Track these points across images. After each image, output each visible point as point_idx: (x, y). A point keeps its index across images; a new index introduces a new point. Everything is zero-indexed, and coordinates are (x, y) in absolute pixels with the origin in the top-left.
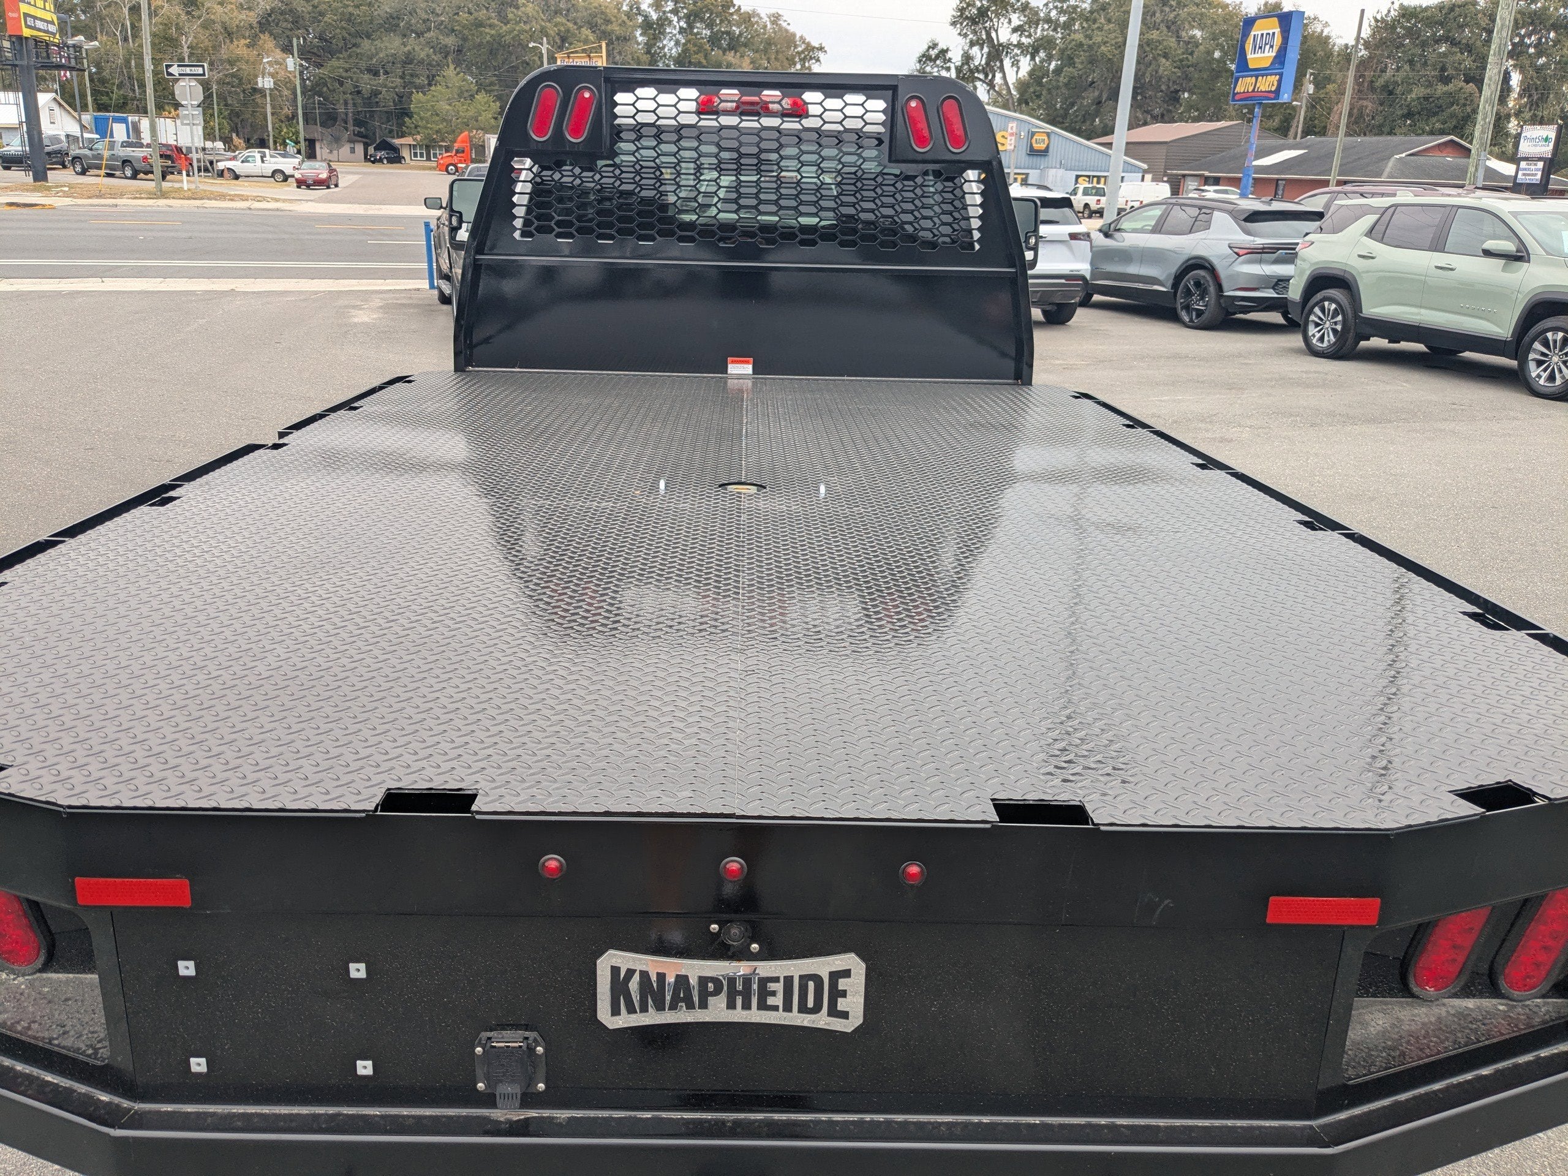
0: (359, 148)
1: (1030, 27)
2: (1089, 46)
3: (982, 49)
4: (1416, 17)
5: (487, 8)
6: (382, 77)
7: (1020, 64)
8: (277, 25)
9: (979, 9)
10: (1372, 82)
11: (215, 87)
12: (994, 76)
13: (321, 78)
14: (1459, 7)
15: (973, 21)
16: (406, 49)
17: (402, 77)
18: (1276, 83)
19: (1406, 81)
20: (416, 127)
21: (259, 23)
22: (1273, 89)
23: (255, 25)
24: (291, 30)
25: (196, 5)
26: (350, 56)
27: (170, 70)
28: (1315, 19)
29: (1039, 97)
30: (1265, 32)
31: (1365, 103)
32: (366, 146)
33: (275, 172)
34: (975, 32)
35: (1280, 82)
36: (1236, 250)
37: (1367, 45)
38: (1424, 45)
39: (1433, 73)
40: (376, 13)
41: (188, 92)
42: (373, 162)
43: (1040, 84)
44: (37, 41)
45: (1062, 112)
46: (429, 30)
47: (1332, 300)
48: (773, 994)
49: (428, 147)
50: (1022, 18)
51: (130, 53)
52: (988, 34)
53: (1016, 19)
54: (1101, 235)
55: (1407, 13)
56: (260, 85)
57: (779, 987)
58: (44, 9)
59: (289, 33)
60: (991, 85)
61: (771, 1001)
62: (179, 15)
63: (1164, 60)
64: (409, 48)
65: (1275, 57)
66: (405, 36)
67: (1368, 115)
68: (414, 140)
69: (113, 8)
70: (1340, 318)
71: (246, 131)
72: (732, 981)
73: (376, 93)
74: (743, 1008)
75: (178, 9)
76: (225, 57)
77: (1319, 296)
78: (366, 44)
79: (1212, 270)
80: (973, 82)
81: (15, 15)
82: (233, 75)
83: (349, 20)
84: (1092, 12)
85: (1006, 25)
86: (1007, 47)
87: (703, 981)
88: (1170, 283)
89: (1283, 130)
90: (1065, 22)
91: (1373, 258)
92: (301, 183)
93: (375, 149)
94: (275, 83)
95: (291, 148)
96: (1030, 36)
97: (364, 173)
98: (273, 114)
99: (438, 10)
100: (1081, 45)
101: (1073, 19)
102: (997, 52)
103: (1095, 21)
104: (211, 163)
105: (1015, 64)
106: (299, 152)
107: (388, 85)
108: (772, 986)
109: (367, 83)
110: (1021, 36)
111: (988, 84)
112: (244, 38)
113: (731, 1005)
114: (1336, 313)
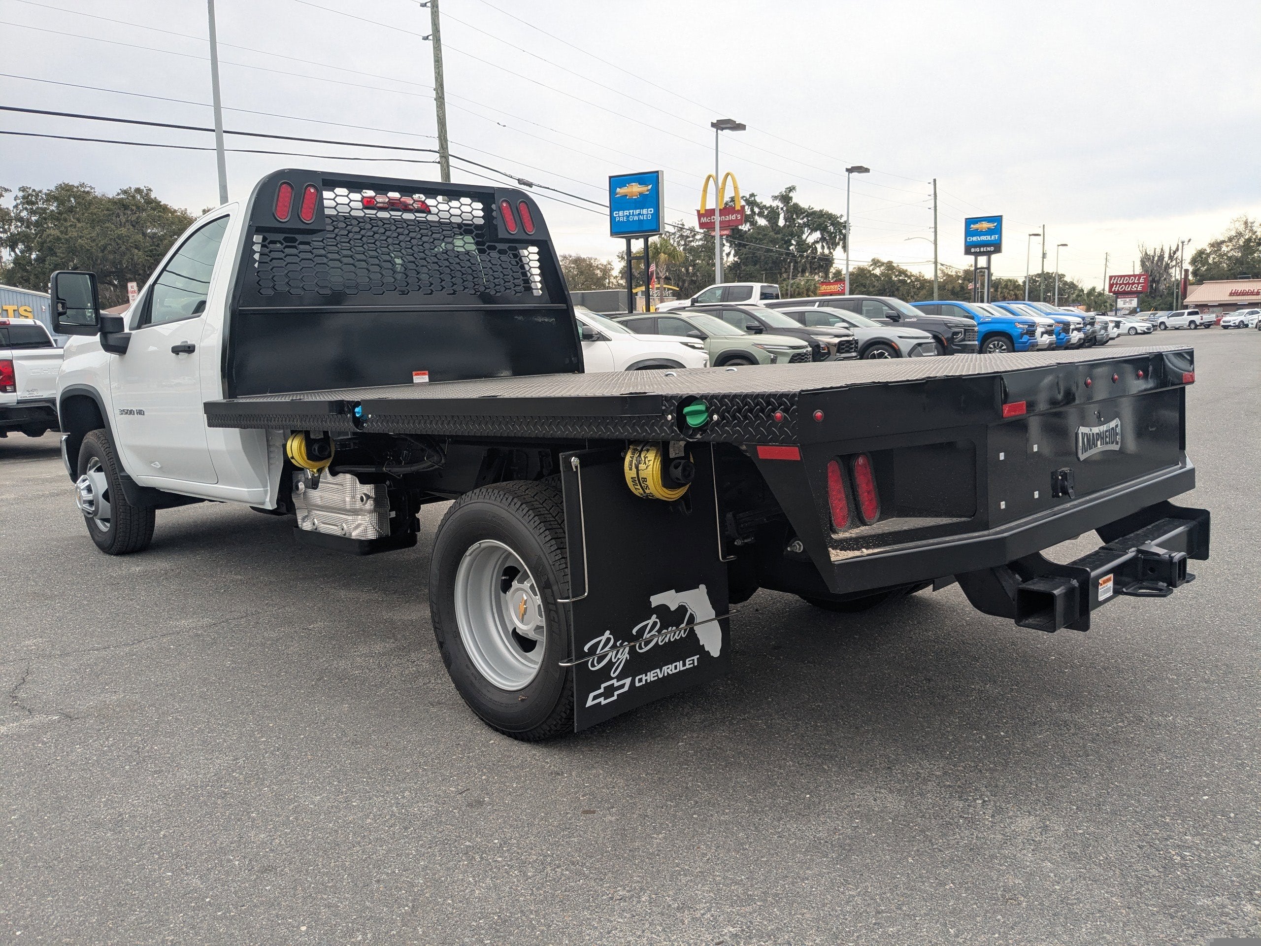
48: (1107, 437)
57: (1108, 434)
61: (1107, 440)
87: (1097, 435)
101: (45, 218)
113: (1101, 444)
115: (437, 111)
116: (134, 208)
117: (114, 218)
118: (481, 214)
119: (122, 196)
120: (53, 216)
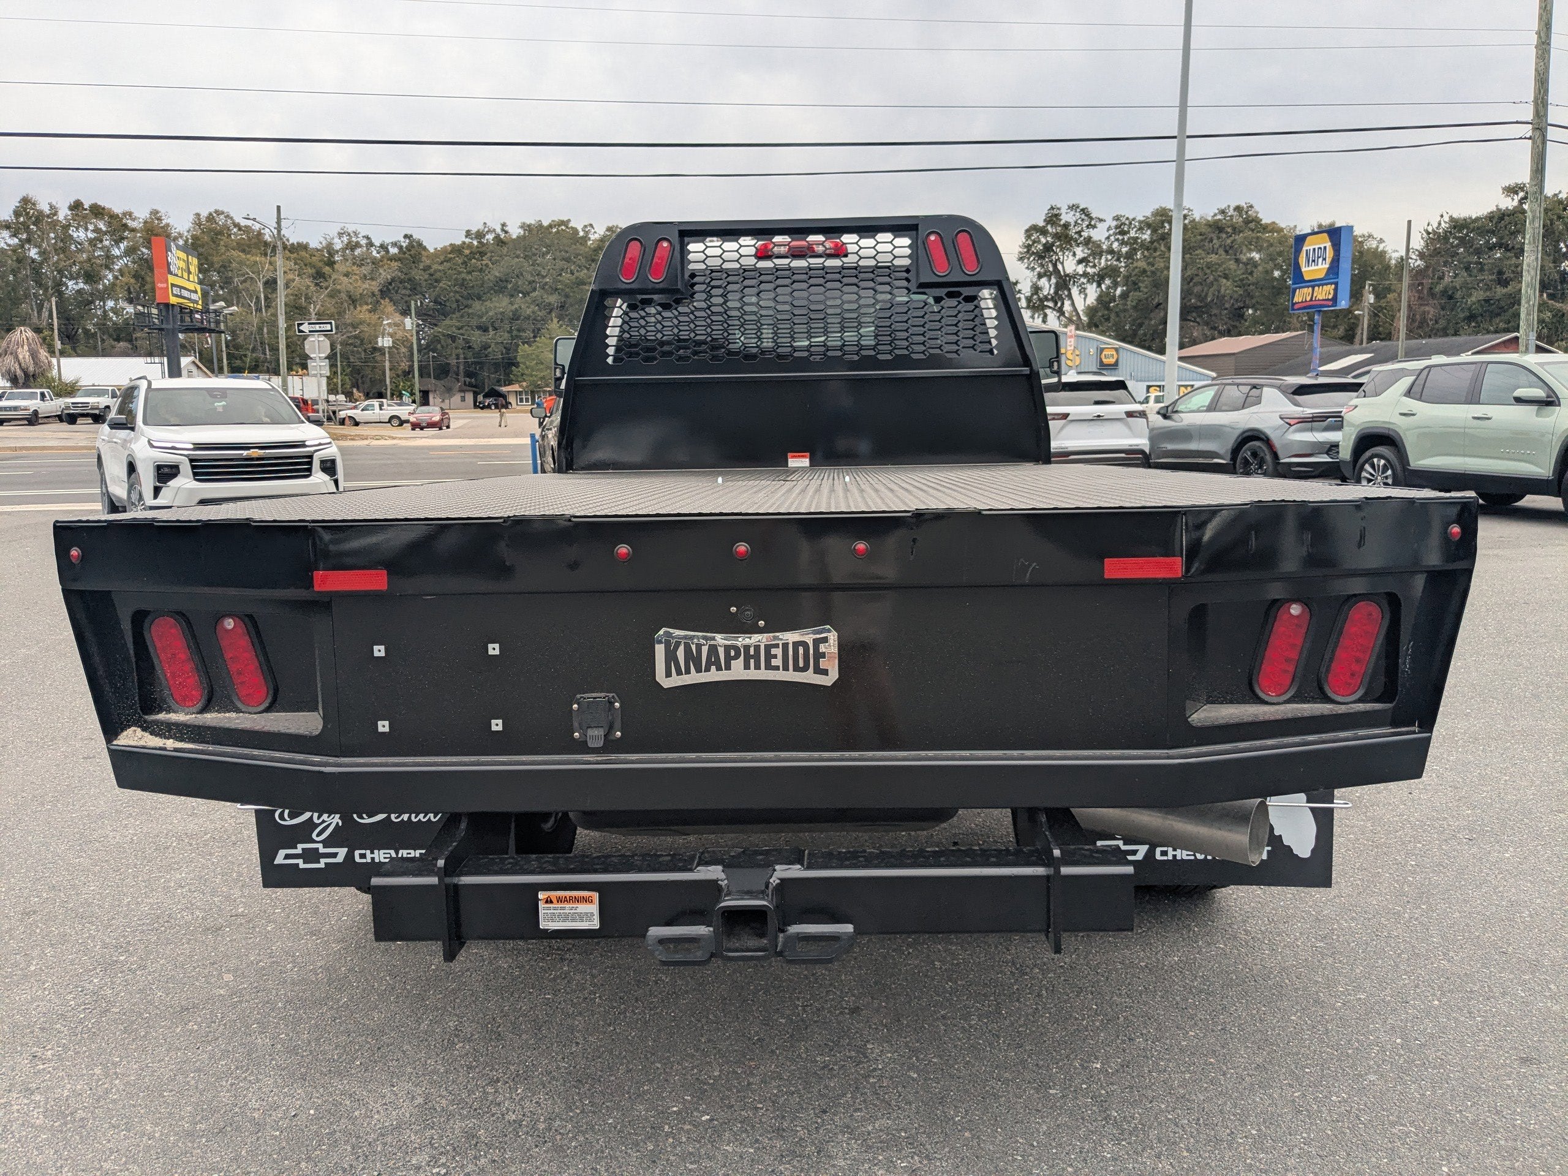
0: (469, 397)
1: (1094, 258)
2: (1153, 272)
3: (1050, 280)
4: (1468, 228)
5: (588, 269)
6: (492, 333)
7: (1087, 291)
8: (397, 292)
9: (1044, 245)
10: (1431, 289)
11: (339, 347)
12: (1063, 304)
13: (435, 336)
14: (1509, 216)
15: (1040, 256)
16: (513, 308)
17: (510, 332)
18: (1332, 292)
19: (1465, 285)
20: (522, 375)
21: (381, 291)
22: (1330, 297)
23: (377, 292)
24: (409, 296)
25: (324, 278)
26: (462, 316)
27: (301, 328)
28: (1369, 236)
29: (1108, 319)
30: (1316, 247)
31: (1427, 308)
32: (476, 394)
33: (392, 417)
34: (1042, 266)
35: (1336, 290)
36: (1287, 420)
37: (1421, 255)
38: (1478, 252)
39: (1488, 277)
40: (486, 278)
41: (317, 347)
42: (482, 408)
43: (1108, 309)
44: (182, 308)
45: (1131, 332)
46: (535, 290)
47: (1380, 456)
48: (775, 656)
49: (533, 393)
50: (1086, 251)
51: (263, 321)
52: (1055, 266)
53: (1080, 252)
54: (1160, 417)
55: (1458, 225)
56: (380, 344)
57: (778, 652)
58: (189, 280)
59: (407, 298)
60: (1061, 312)
61: (774, 662)
62: (308, 286)
63: (1224, 281)
64: (516, 306)
65: (1329, 269)
66: (512, 296)
67: (1431, 320)
68: (520, 386)
69: (249, 282)
70: (1389, 472)
71: (366, 386)
72: (747, 648)
73: (486, 347)
74: (755, 668)
75: (308, 281)
76: (348, 321)
77: (1368, 454)
78: (477, 306)
79: (1267, 441)
80: (1043, 309)
81: (164, 285)
82: (355, 337)
83: (462, 285)
84: (1152, 242)
85: (1071, 258)
86: (1074, 277)
87: (727, 649)
88: (1229, 456)
89: (1349, 337)
90: (1127, 253)
91: (1413, 415)
92: (415, 426)
93: (484, 397)
94: (393, 342)
95: (406, 398)
96: (1094, 266)
97: (474, 418)
98: (391, 370)
99: (544, 273)
100: (1144, 271)
101: (1135, 249)
102: (1064, 283)
103: (1155, 250)
104: (334, 412)
105: (1083, 291)
106: (414, 402)
107: (496, 339)
108: (773, 651)
109: (477, 338)
110: (1086, 266)
111: (1058, 311)
112: (367, 304)
113: (747, 667)
114: (1385, 468)
115: (1536, 64)
116: (1229, 230)
117: (1206, 244)
118: (908, 251)
119: (1219, 217)
120: (1144, 246)
